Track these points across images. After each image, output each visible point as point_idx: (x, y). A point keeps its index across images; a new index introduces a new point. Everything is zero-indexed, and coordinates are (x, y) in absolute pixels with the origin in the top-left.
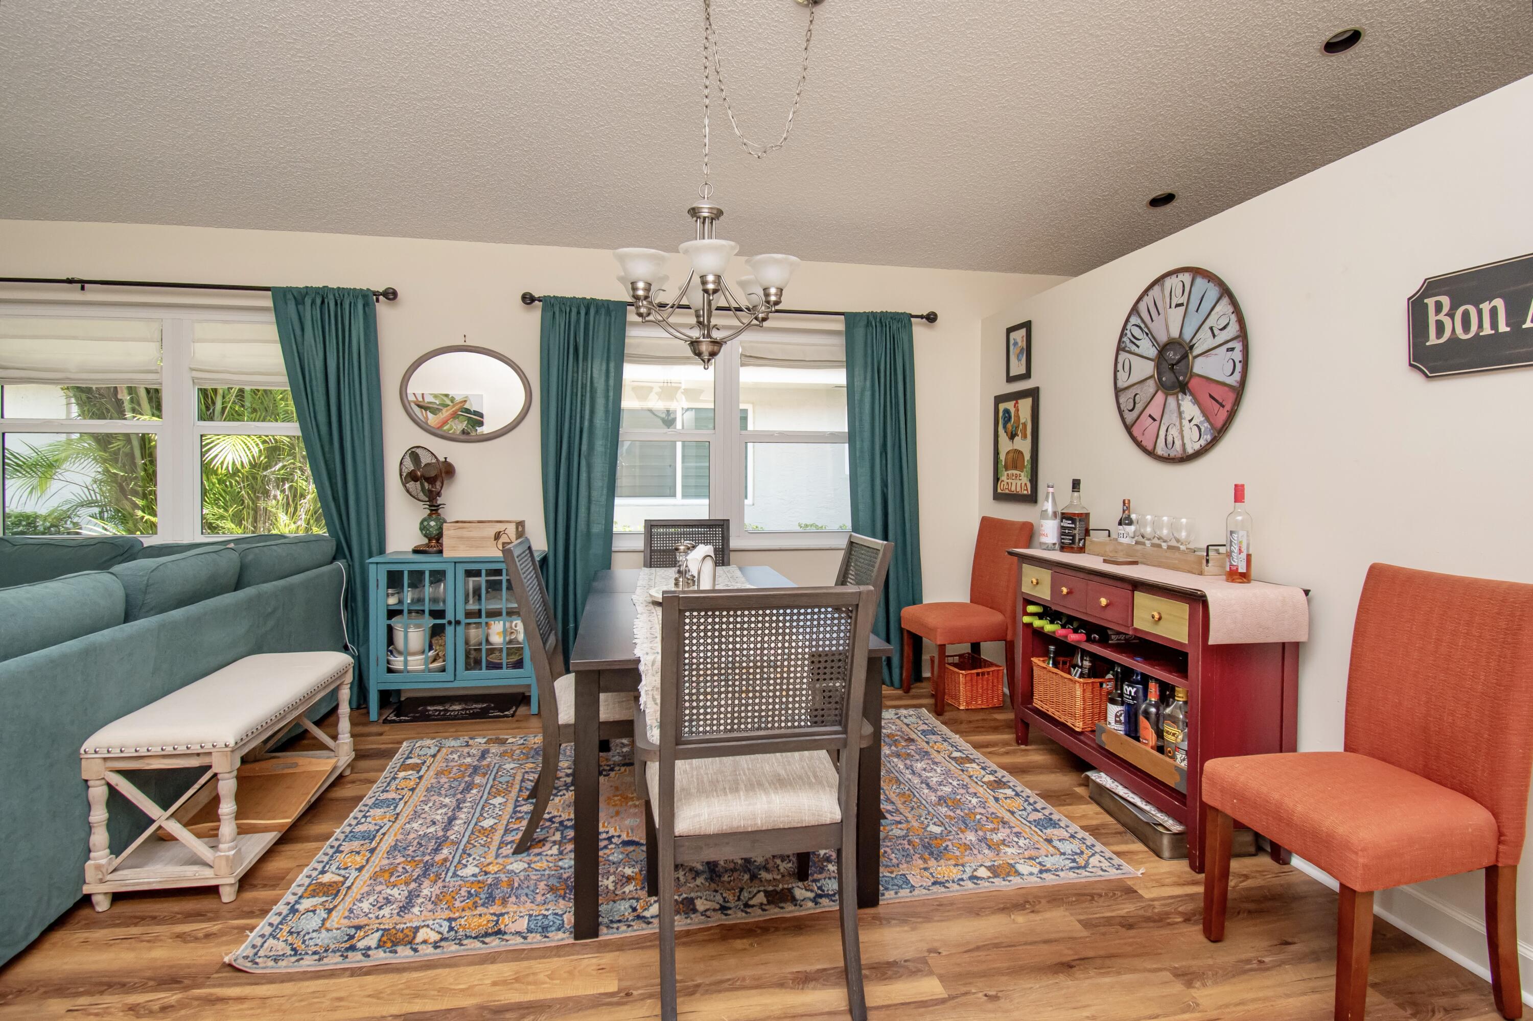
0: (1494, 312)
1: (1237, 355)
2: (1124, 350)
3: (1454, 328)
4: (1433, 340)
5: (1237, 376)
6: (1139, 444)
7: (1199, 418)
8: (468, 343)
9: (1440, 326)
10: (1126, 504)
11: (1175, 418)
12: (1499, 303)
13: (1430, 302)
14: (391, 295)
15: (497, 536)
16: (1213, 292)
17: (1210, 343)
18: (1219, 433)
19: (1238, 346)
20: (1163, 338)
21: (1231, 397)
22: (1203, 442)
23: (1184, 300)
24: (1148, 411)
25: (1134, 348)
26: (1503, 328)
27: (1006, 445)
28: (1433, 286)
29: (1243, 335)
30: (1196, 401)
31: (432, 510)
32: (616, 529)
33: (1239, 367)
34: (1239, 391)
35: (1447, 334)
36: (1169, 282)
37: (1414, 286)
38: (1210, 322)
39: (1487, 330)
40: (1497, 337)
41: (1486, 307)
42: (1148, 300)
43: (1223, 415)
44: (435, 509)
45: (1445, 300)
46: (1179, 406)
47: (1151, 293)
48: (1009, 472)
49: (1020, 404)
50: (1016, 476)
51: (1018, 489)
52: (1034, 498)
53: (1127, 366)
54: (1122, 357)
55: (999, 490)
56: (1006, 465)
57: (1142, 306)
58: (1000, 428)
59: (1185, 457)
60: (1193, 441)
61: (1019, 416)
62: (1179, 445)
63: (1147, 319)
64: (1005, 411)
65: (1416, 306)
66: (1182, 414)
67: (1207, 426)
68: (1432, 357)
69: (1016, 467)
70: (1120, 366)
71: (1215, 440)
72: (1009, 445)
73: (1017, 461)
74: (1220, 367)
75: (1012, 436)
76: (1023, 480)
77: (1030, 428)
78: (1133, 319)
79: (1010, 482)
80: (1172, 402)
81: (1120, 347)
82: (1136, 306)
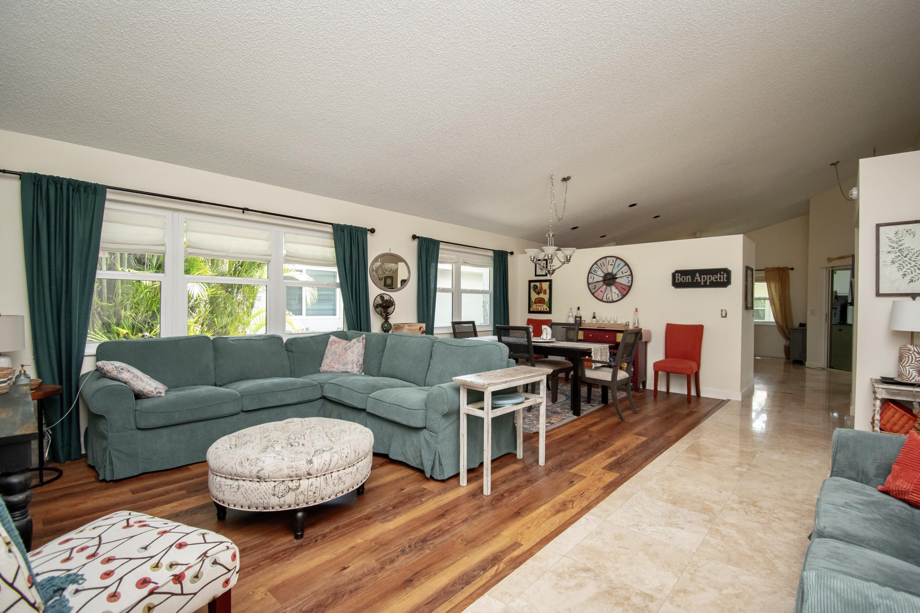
0: (689, 278)
1: (630, 279)
2: (591, 273)
3: (681, 279)
4: (677, 281)
5: (630, 284)
6: (597, 298)
7: (617, 292)
8: (391, 252)
9: (678, 279)
10: (594, 313)
11: (610, 292)
12: (690, 277)
13: (677, 274)
14: (373, 231)
15: (420, 329)
16: (622, 264)
17: (622, 275)
18: (624, 296)
19: (630, 277)
20: (606, 272)
21: (628, 289)
22: (619, 298)
23: (613, 264)
24: (600, 289)
25: (595, 273)
26: (690, 281)
27: (534, 296)
28: (677, 272)
29: (631, 275)
30: (617, 288)
31: (385, 320)
32: (435, 326)
33: (630, 282)
34: (630, 287)
35: (680, 281)
36: (608, 259)
37: (674, 271)
38: (622, 270)
39: (687, 281)
40: (689, 282)
41: (687, 277)
42: (601, 261)
43: (625, 292)
44: (386, 319)
45: (680, 275)
46: (611, 289)
47: (602, 260)
48: (537, 304)
49: (543, 284)
50: (541, 306)
51: (542, 309)
52: (550, 312)
53: (592, 277)
54: (590, 275)
55: (531, 310)
56: (535, 303)
57: (598, 263)
58: (532, 290)
59: (613, 302)
60: (615, 298)
61: (542, 288)
62: (611, 299)
63: (600, 267)
64: (534, 285)
65: (674, 275)
66: (612, 291)
67: (620, 294)
68: (676, 284)
69: (541, 303)
70: (590, 277)
71: (622, 298)
72: (537, 296)
73: (541, 301)
74: (624, 281)
75: (538, 293)
76: (545, 307)
77: (548, 291)
78: (595, 266)
79: (537, 307)
80: (608, 288)
81: (590, 272)
82: (596, 263)
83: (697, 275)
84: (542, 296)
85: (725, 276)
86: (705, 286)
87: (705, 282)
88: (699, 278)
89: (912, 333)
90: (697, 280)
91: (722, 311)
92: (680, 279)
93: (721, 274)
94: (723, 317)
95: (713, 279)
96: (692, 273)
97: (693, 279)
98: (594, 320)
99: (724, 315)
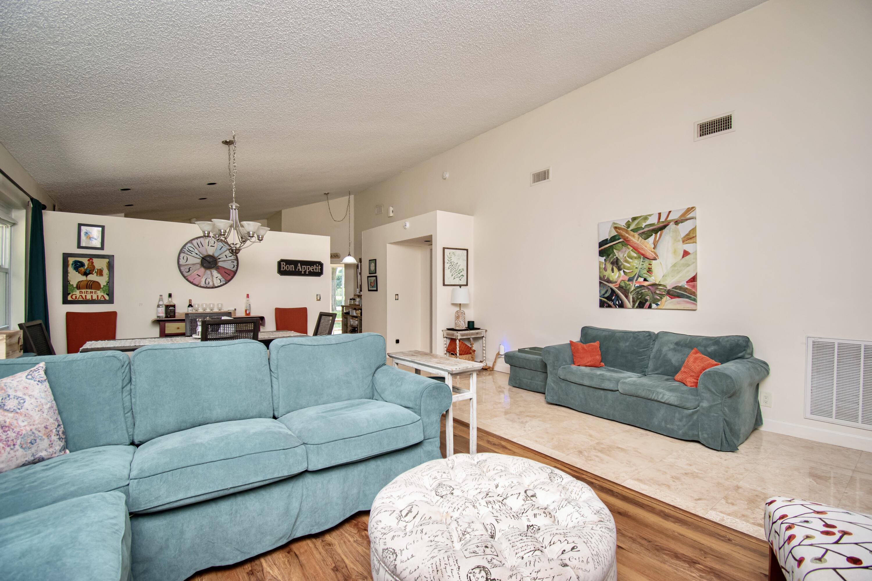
0: (292, 267)
1: (235, 263)
2: (184, 253)
4: (282, 269)
5: (235, 268)
6: (191, 283)
7: (220, 276)
9: (283, 268)
10: (190, 301)
11: (210, 276)
12: (293, 266)
13: (282, 263)
16: (227, 247)
17: (225, 258)
19: (236, 262)
20: (205, 254)
21: (233, 273)
22: (222, 283)
24: (196, 273)
25: (189, 253)
26: (293, 270)
28: (282, 261)
29: (237, 259)
30: (219, 272)
33: (236, 267)
34: (235, 273)
35: (285, 269)
37: (279, 260)
38: (225, 254)
39: (291, 270)
40: (292, 271)
41: (291, 266)
42: (197, 241)
43: (229, 277)
45: (284, 263)
46: (212, 273)
47: (199, 239)
48: (83, 291)
49: (95, 260)
50: (92, 292)
51: (95, 297)
52: (111, 301)
53: (185, 258)
54: (182, 255)
55: (69, 298)
56: (78, 287)
57: (195, 242)
58: (71, 269)
59: (214, 287)
60: (217, 283)
61: (94, 267)
62: (211, 284)
63: (197, 246)
64: (76, 262)
65: (279, 263)
66: (212, 276)
67: (223, 279)
68: (282, 272)
69: (91, 289)
70: (181, 257)
71: (226, 283)
72: (84, 278)
73: (94, 286)
74: (229, 265)
75: (86, 274)
76: (100, 294)
77: (106, 272)
78: (189, 245)
79: (84, 295)
80: (208, 272)
81: (181, 251)
82: (191, 241)
83: (299, 265)
84: (92, 277)
85: (319, 267)
86: (305, 274)
87: (305, 272)
88: (300, 268)
89: (460, 304)
90: (299, 269)
91: (317, 295)
92: (284, 267)
93: (316, 266)
94: (318, 300)
95: (311, 269)
96: (295, 263)
97: (295, 268)
98: (190, 308)
99: (319, 299)
